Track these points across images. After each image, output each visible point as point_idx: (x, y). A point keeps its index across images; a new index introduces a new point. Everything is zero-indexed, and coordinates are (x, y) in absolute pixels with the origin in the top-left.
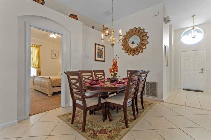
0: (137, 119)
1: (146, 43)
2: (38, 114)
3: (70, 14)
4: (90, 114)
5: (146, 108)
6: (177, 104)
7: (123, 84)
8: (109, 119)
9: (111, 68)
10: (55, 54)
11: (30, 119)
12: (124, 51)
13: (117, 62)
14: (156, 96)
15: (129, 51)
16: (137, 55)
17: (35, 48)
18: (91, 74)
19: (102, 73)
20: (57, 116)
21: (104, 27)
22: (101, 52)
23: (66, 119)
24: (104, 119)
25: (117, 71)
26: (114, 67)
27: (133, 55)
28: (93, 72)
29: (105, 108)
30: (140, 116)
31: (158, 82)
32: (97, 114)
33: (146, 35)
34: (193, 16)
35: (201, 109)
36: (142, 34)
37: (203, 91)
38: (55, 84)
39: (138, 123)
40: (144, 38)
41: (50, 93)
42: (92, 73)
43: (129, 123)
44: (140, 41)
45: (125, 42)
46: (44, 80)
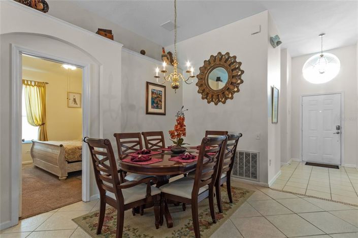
0: (217, 223)
1: (239, 81)
2: (37, 216)
3: (99, 29)
4: (134, 215)
5: (237, 200)
6: (291, 193)
7: (192, 160)
8: (167, 223)
9: (173, 129)
10: (75, 99)
11: (20, 226)
12: (200, 95)
13: (183, 119)
14: (256, 177)
15: (210, 95)
16: (224, 103)
17: (35, 87)
18: (137, 139)
19: (160, 137)
20: (73, 220)
21: (164, 51)
22: (158, 97)
23: (88, 225)
24: (159, 224)
25: (184, 134)
26: (179, 126)
27: (216, 104)
28: (142, 136)
29: (160, 203)
30: (224, 215)
31: (259, 153)
32: (146, 213)
33: (239, 68)
34: (322, 35)
35: (331, 200)
36: (231, 66)
37: (339, 166)
38: (71, 156)
39: (219, 230)
40: (235, 73)
41: (62, 174)
42: (140, 138)
43: (203, 231)
44: (229, 78)
45: (202, 79)
46: (51, 149)
